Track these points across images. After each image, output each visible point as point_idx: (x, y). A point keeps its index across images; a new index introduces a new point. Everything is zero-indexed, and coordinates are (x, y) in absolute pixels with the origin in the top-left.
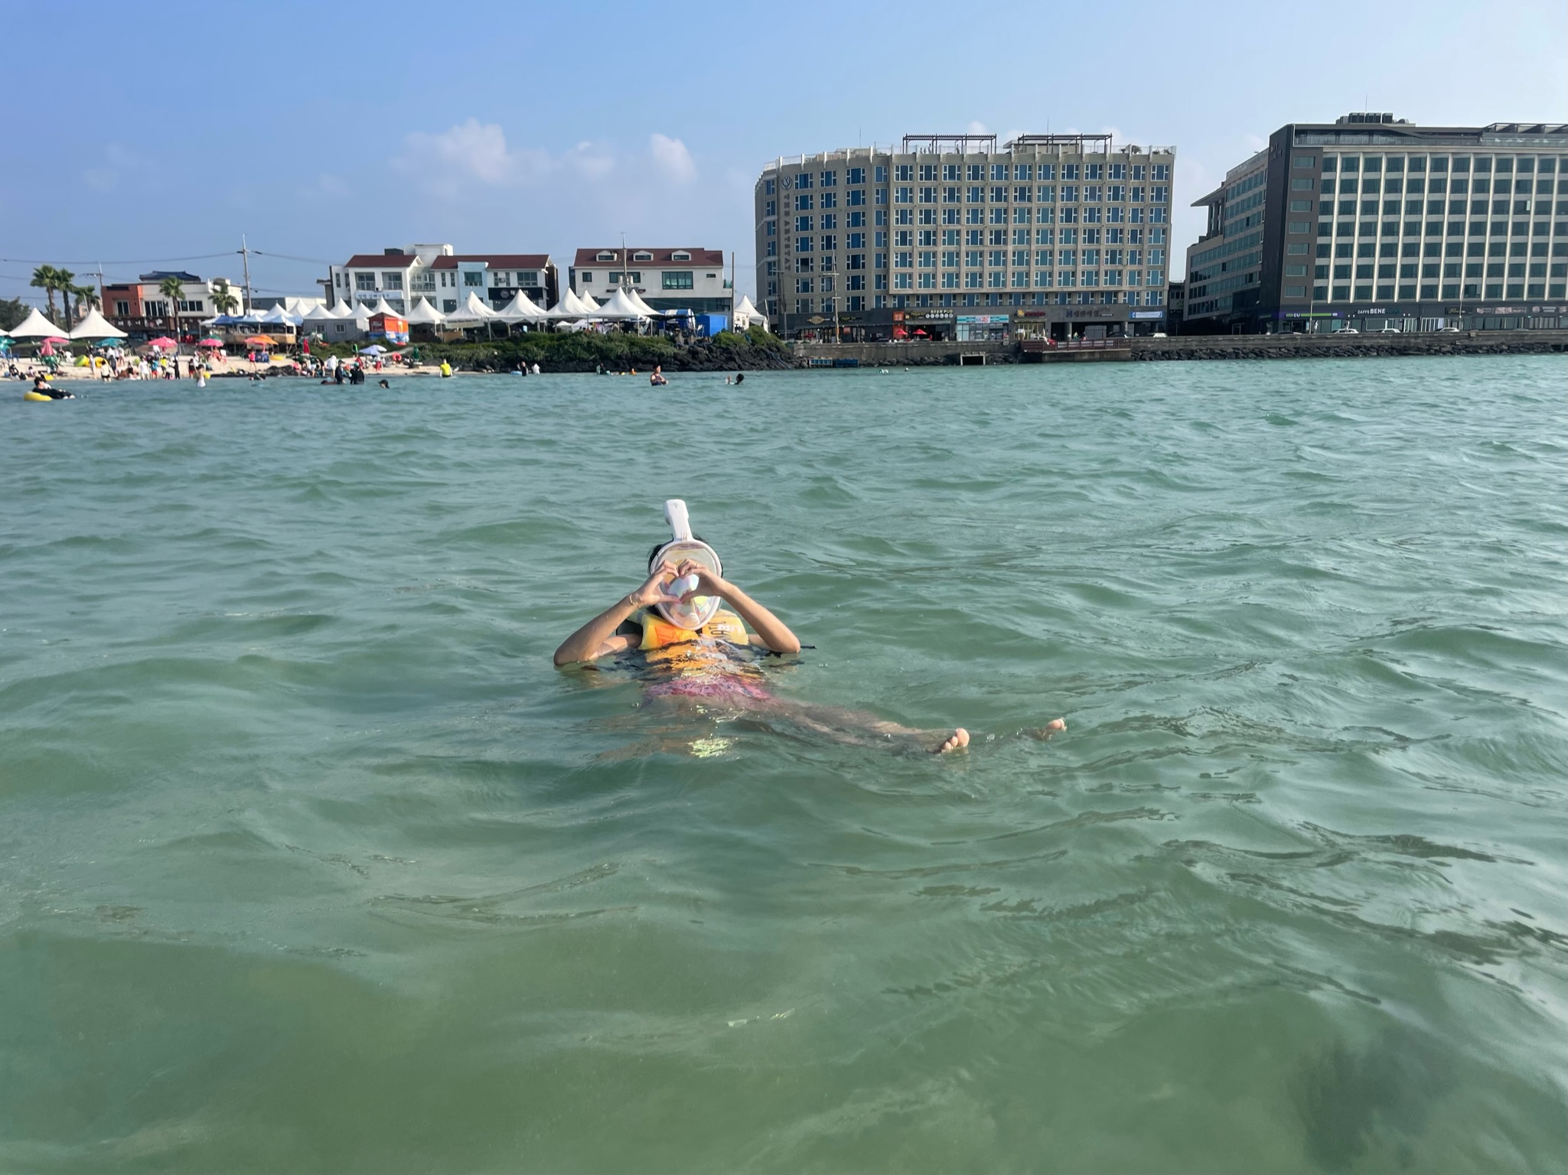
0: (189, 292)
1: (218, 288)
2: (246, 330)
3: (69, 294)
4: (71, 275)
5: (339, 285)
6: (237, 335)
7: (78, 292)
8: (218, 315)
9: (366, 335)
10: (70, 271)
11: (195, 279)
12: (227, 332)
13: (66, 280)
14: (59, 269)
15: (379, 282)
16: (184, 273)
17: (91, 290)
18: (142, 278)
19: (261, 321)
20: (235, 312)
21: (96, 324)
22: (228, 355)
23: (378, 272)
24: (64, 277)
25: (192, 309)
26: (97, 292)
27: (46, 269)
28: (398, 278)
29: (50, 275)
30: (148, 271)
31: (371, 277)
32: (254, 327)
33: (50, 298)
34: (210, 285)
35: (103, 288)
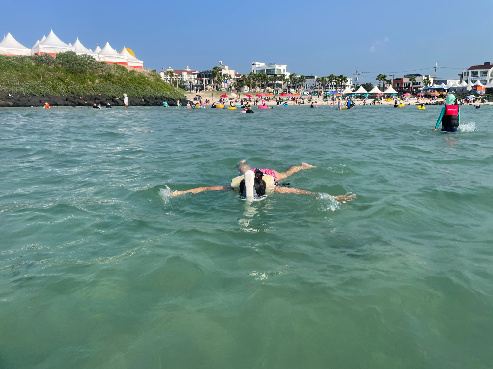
0: (417, 79)
1: (426, 78)
2: (432, 91)
3: (385, 81)
4: (386, 76)
5: (465, 76)
6: (429, 92)
7: (387, 81)
8: (424, 86)
9: (470, 91)
10: (386, 75)
11: (420, 76)
12: (426, 91)
13: (385, 78)
14: (383, 74)
15: (479, 74)
16: (417, 74)
17: (391, 80)
18: (405, 76)
19: (437, 88)
20: (430, 85)
21: (390, 90)
22: (425, 98)
23: (479, 71)
24: (384, 77)
25: (417, 85)
26: (392, 81)
27: (380, 75)
28: (486, 72)
29: (381, 76)
30: (407, 74)
31: (477, 73)
32: (434, 90)
33: (380, 83)
34: (424, 78)
35: (394, 79)
